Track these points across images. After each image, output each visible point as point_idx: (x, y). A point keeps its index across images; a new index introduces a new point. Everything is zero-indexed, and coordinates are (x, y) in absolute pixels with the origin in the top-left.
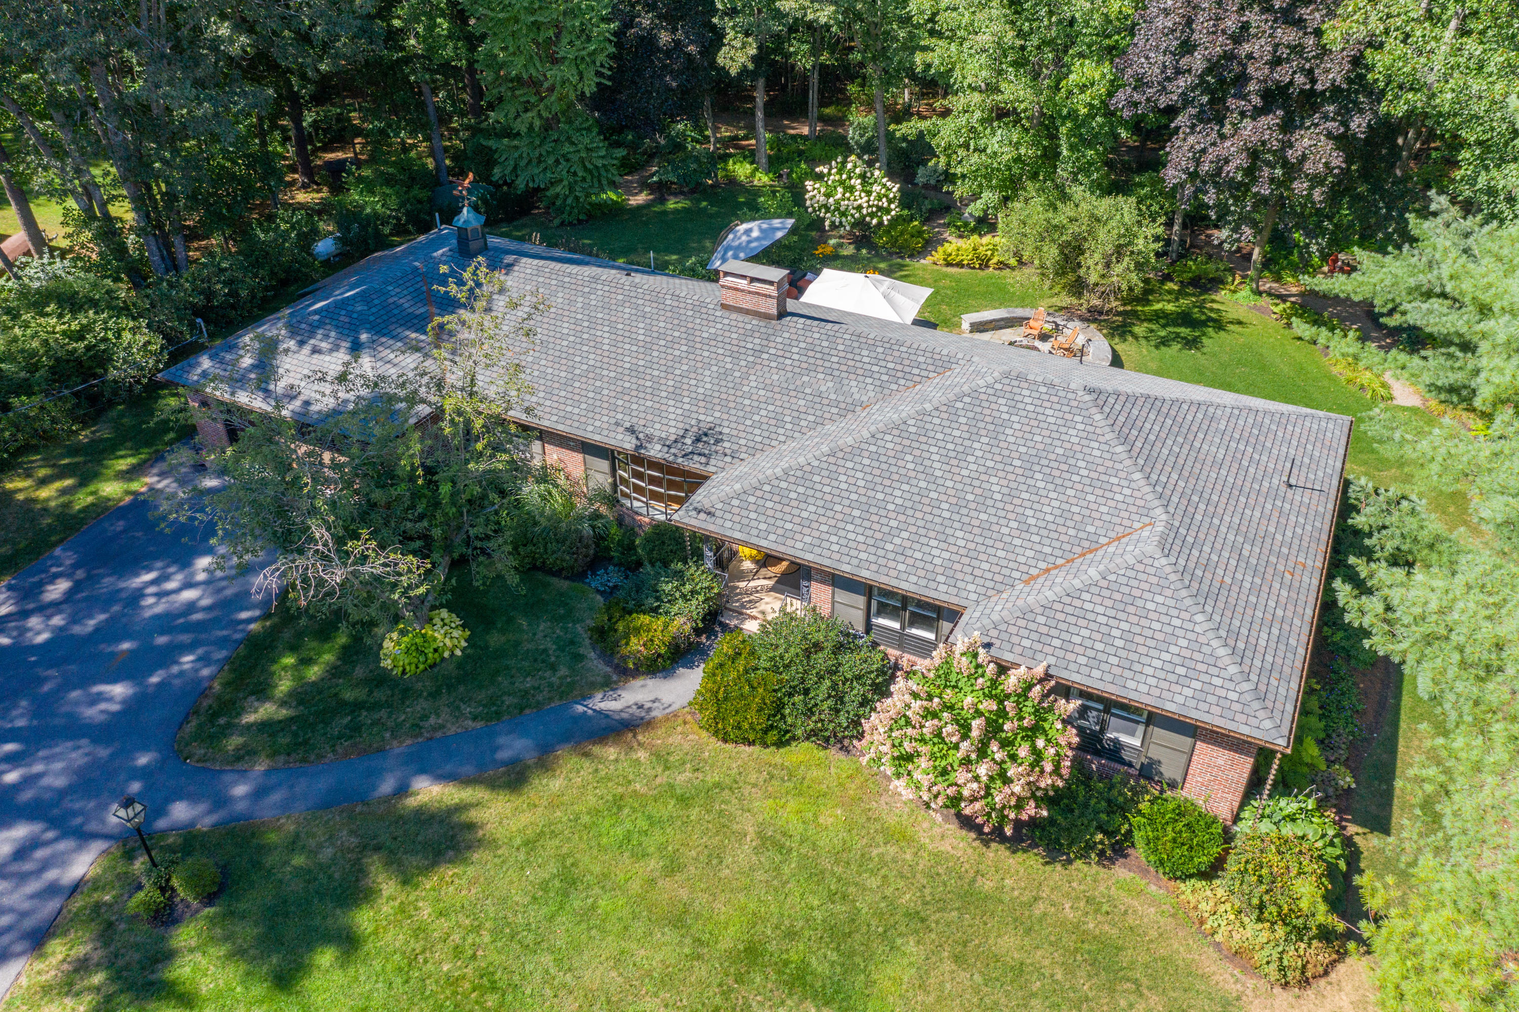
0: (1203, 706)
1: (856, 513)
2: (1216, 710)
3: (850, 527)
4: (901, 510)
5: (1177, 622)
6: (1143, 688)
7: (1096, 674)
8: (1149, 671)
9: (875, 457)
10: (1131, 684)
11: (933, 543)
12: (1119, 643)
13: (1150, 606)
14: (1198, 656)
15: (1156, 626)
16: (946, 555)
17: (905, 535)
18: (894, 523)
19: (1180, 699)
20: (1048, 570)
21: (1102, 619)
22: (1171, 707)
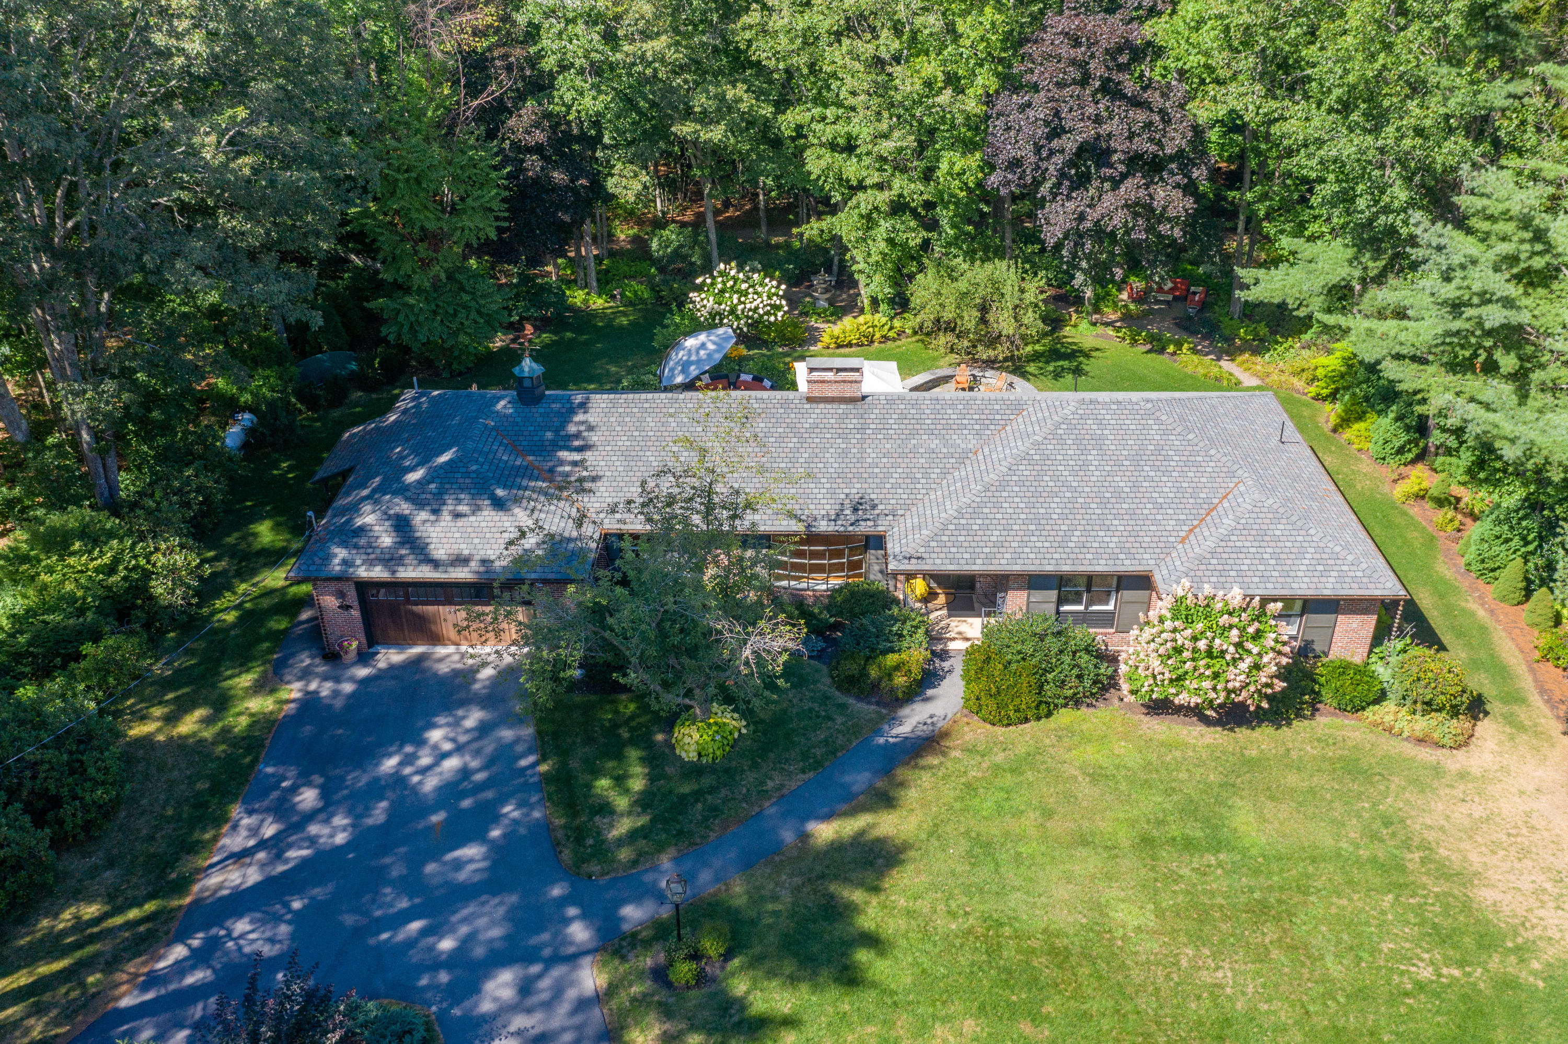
0: (1346, 586)
1: (1032, 527)
2: (1354, 585)
3: (1033, 539)
4: (1064, 517)
5: (1300, 538)
6: (1304, 586)
7: (1270, 585)
8: (1300, 574)
9: (1021, 483)
10: (1295, 586)
11: (1102, 533)
12: (1273, 562)
13: (1278, 533)
14: (1325, 556)
15: (1289, 544)
16: (1115, 539)
17: (1077, 533)
18: (1064, 528)
19: (1330, 586)
20: (1191, 531)
21: (1253, 550)
22: (1327, 592)
